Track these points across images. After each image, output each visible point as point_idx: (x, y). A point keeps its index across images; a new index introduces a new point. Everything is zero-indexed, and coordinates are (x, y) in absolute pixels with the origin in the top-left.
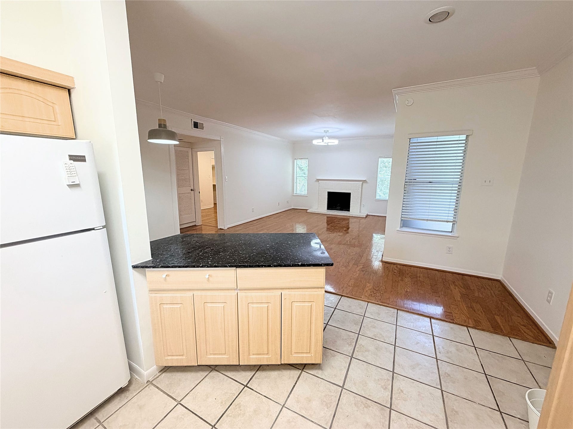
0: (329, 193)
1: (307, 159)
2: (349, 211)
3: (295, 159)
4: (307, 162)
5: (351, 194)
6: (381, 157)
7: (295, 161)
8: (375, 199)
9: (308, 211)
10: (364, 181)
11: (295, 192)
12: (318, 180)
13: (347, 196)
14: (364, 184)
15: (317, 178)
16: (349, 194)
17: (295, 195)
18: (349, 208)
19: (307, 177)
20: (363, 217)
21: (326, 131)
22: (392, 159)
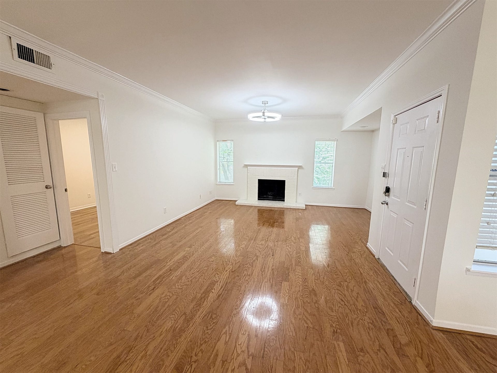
0: (260, 181)
1: (233, 141)
2: (284, 201)
3: (218, 141)
4: (233, 144)
5: (286, 182)
6: (318, 140)
7: (218, 143)
8: (313, 187)
9: (237, 203)
10: (300, 167)
11: (218, 181)
12: (246, 166)
13: (281, 184)
14: (299, 170)
15: (245, 164)
16: (284, 182)
17: (218, 183)
18: (284, 198)
19: (233, 163)
20: (302, 208)
21: (265, 103)
22: (336, 142)
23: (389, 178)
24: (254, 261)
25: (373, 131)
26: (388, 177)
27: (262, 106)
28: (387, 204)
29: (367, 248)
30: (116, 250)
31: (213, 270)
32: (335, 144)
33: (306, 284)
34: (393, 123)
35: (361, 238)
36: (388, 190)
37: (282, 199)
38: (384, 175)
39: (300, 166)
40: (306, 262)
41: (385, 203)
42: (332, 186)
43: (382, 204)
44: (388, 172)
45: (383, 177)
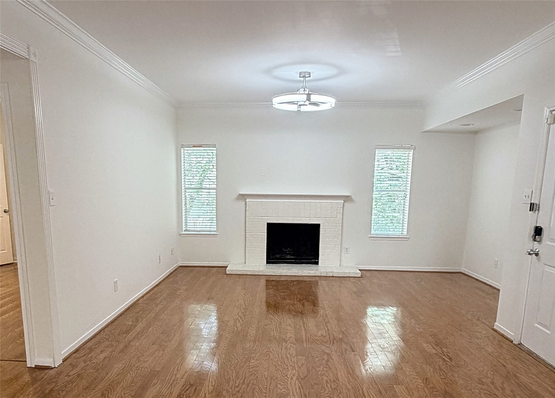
0: (270, 226)
1: (215, 146)
2: (317, 263)
3: (183, 146)
4: (215, 154)
5: (321, 228)
6: (381, 147)
7: (183, 150)
8: (370, 236)
9: (227, 270)
10: (347, 199)
11: (184, 228)
12: (243, 197)
14: (345, 204)
15: (242, 192)
16: (317, 227)
17: (184, 233)
18: (318, 258)
19: (215, 191)
20: (356, 276)
21: (304, 75)
22: (412, 152)
23: (540, 212)
24: (328, 361)
25: (476, 132)
26: (538, 210)
27: (300, 81)
28: (537, 255)
29: (496, 331)
30: (58, 362)
31: (267, 379)
32: (411, 155)
33: (431, 385)
34: (548, 123)
35: (479, 317)
36: (538, 231)
37: (313, 260)
38: (532, 207)
39: (348, 196)
40: (413, 356)
41: (533, 253)
42: (405, 233)
43: (530, 254)
44: (538, 203)
45: (530, 211)
